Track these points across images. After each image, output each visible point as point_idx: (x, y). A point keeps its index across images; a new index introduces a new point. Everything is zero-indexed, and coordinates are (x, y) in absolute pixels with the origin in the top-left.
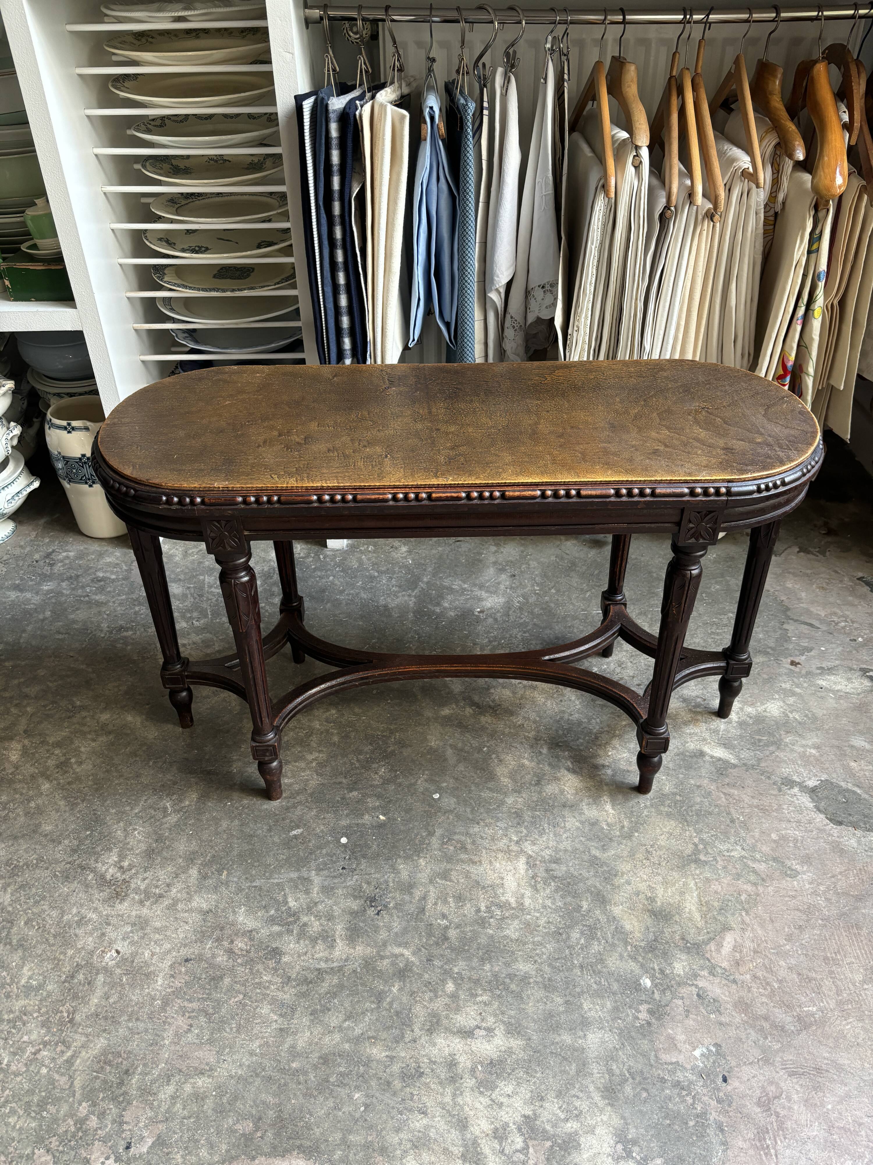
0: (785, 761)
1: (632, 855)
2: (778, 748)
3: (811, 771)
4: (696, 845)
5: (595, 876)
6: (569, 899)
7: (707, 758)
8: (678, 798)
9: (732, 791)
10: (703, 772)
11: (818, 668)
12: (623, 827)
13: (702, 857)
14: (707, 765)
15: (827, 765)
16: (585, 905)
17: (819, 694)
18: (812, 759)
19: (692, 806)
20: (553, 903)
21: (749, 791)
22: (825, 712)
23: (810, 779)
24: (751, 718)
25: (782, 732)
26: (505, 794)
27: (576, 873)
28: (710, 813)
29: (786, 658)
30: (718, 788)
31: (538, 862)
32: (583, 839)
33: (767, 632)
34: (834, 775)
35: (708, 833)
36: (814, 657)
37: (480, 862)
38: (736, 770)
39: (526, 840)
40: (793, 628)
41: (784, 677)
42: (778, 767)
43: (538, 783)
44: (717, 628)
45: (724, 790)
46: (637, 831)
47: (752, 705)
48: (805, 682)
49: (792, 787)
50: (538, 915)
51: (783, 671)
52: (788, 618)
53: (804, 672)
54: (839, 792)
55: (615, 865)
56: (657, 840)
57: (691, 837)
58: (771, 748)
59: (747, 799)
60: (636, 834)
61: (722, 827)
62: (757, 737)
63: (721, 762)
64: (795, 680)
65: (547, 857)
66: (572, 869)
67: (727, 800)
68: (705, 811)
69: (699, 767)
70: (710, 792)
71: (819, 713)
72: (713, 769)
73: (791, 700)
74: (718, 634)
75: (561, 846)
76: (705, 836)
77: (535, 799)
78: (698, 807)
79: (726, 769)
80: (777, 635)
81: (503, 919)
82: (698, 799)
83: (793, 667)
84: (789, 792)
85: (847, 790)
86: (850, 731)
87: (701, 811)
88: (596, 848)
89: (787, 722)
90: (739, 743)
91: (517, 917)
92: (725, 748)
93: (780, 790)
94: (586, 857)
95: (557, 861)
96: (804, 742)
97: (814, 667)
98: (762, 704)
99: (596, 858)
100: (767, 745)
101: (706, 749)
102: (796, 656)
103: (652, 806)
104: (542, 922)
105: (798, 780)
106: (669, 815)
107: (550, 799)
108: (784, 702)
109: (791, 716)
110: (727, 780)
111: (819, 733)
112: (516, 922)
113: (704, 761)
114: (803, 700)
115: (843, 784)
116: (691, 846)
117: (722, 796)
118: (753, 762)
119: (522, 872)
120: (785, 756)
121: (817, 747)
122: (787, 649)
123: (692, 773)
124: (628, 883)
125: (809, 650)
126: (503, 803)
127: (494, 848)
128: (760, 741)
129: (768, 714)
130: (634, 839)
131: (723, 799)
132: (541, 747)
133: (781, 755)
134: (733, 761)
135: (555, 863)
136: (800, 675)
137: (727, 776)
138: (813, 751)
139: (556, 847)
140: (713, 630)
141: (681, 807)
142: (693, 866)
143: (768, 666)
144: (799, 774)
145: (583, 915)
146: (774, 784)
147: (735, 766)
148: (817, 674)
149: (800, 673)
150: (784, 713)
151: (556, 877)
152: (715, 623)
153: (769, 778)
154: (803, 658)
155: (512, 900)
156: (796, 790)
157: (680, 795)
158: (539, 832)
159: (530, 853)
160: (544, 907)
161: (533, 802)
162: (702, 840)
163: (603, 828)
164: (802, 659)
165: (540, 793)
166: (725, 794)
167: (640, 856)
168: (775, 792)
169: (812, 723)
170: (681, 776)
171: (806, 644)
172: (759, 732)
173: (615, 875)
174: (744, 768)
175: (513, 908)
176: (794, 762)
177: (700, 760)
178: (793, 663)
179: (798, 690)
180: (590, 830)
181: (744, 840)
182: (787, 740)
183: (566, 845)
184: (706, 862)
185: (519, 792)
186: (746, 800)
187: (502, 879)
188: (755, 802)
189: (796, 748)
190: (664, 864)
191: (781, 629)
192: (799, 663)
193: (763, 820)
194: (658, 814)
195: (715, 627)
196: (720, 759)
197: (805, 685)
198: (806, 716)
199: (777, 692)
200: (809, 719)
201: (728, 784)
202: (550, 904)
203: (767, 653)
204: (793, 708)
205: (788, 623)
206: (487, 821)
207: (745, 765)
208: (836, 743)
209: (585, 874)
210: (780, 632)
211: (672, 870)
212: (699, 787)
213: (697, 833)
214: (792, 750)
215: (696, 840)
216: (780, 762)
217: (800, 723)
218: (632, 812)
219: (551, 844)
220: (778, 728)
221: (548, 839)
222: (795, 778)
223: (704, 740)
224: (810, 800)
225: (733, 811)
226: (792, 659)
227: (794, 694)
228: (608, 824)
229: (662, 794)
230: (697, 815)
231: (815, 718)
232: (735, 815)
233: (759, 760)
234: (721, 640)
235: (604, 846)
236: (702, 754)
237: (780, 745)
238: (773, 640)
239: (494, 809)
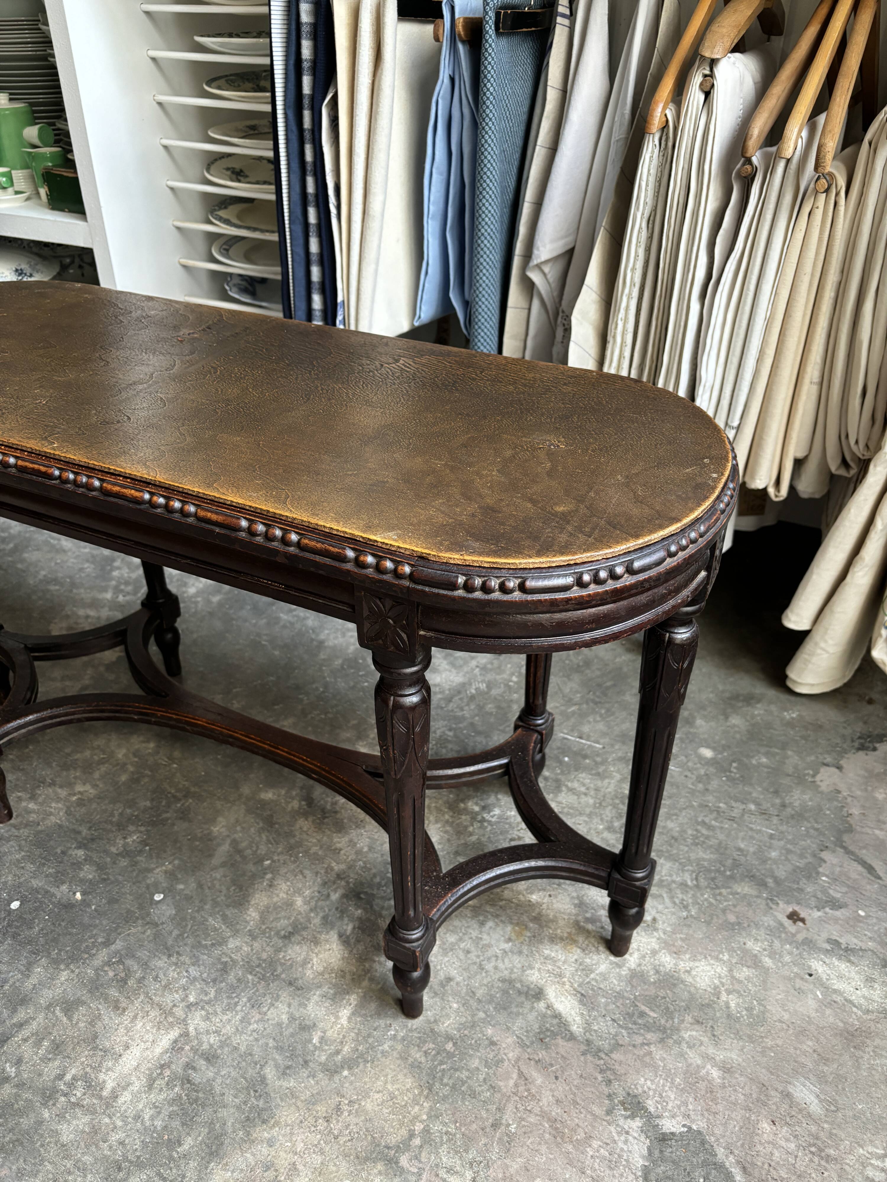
0: (656, 1068)
1: (313, 1101)
2: (662, 1041)
3: (686, 1104)
4: (412, 1135)
5: (238, 1108)
6: (176, 1124)
7: (542, 1005)
8: (449, 1046)
9: (535, 1074)
10: (519, 1022)
11: (829, 941)
12: (338, 1052)
13: (404, 1161)
14: (531, 1017)
15: (720, 1108)
16: (188, 1143)
17: (799, 983)
18: (702, 1085)
19: (456, 1070)
20: (152, 1118)
21: (561, 1088)
22: (786, 1016)
23: (673, 1117)
24: (657, 972)
25: (688, 1019)
26: (236, 933)
27: (218, 1089)
28: (473, 1095)
29: (788, 903)
30: (518, 1059)
31: (187, 1048)
32: (271, 1043)
33: (789, 851)
34: (718, 1131)
35: (445, 1124)
36: (836, 920)
37: (124, 1010)
38: (570, 1044)
39: (203, 1008)
40: (835, 861)
41: (762, 932)
42: (638, 1072)
43: (288, 937)
44: (716, 819)
45: (524, 1069)
46: (350, 1068)
47: (677, 953)
48: (790, 953)
49: (633, 1117)
50: (119, 1123)
51: (768, 921)
52: (840, 843)
53: (800, 937)
54: (705, 1164)
55: (277, 1106)
56: (367, 1096)
57: (416, 1118)
58: (649, 1036)
59: (547, 1099)
60: (346, 1073)
61: (474, 1126)
62: (643, 1008)
63: (555, 1021)
64: (777, 944)
65: (205, 1046)
66: (219, 1080)
67: (516, 1085)
68: (469, 1087)
69: (518, 1014)
70: (502, 1061)
71: (775, 1011)
72: (536, 1027)
73: (744, 973)
74: (710, 827)
75: (236, 1040)
76: (436, 1127)
77: (264, 956)
78: (464, 1075)
79: (554, 1035)
80: (801, 863)
81: (77, 1105)
82: (475, 1063)
83: (787, 923)
84: (621, 1122)
85: (720, 1167)
86: (804, 1066)
87: (463, 1083)
88: (277, 1066)
89: (708, 1005)
90: (607, 1004)
91: (94, 1112)
92: (581, 1002)
93: (609, 1112)
94: (251, 1072)
95: (211, 1058)
96: (711, 1051)
97: (824, 935)
98: (694, 959)
99: (263, 1080)
100: (648, 1028)
101: (551, 993)
102: (808, 906)
103: (403, 1039)
104: (114, 1138)
105: (652, 1109)
106: (416, 1066)
107: (282, 964)
108: (731, 971)
109: (724, 997)
110: (542, 1054)
111: (749, 1047)
112: (86, 1119)
113: (533, 1008)
114: (764, 982)
115: (721, 1152)
116: (404, 1132)
117: (515, 1076)
118: (605, 1045)
119: (158, 1050)
120: (663, 1059)
121: (727, 1069)
122: (801, 890)
123: (501, 1018)
124: (271, 1143)
125: (836, 905)
126: (223, 942)
127: (156, 999)
128: (642, 1014)
129: (689, 979)
130: (336, 1078)
131: (511, 1083)
132: (335, 891)
133: (658, 1053)
134: (574, 1028)
135: (207, 1060)
136: (791, 939)
137: (547, 1048)
138: (715, 1074)
139: (229, 1038)
140: (707, 820)
141: (441, 1063)
142: (380, 1166)
143: (749, 905)
144: (663, 1099)
145: (171, 1158)
146: (609, 1096)
147: (572, 1037)
148: (820, 950)
149: (794, 935)
150: (716, 988)
151: (189, 1081)
152: (718, 811)
153: (609, 1082)
154: (817, 914)
155: (110, 1085)
156: (637, 1123)
157: (455, 1044)
158: (229, 1004)
159: (191, 1029)
160: (137, 1117)
161: (259, 959)
162: (426, 1131)
163: (310, 1041)
164: (811, 915)
165: (278, 950)
166: (521, 1074)
167: (321, 1109)
168: (599, 1111)
169: (750, 1025)
170: (482, 1015)
171: (838, 895)
172: (652, 1001)
173: (264, 1122)
174: (583, 1047)
175: (101, 1098)
176: (669, 1076)
177: (527, 1005)
178: (794, 917)
179: (768, 962)
180: (292, 1035)
181: (488, 1166)
182: (686, 1035)
183: (242, 1041)
184: (402, 1171)
185: (254, 938)
186: (544, 1102)
187: (127, 1047)
188: (556, 1111)
189: (691, 1054)
190: (342, 1139)
191: (814, 856)
192: (803, 920)
193: (544, 1148)
194: (401, 1058)
195: (715, 814)
196: (557, 1016)
197: (787, 958)
198: (749, 1009)
199: (733, 950)
200: (750, 1016)
201: (538, 1062)
202: (147, 1117)
203: (762, 884)
204: (737, 987)
205: (834, 851)
206: (182, 958)
207: (588, 1042)
208: (764, 1075)
209: (229, 1099)
210: (810, 859)
211: (346, 1156)
212: (493, 1043)
213: (429, 1117)
214: (682, 1055)
215: (418, 1127)
216: (646, 1065)
217: (729, 1016)
218: (369, 1036)
219: (228, 1030)
220: (687, 1008)
221: (230, 1021)
222: (651, 1105)
223: (560, 976)
224: (645, 1152)
225: (510, 1107)
226: (797, 908)
227: (755, 962)
228: (322, 1038)
229: (432, 1030)
230: (454, 1088)
231: (761, 1019)
232: (508, 1117)
233: (617, 1046)
234: (707, 837)
235: (288, 1067)
236: (539, 994)
237: (669, 1037)
238: (789, 867)
239: (206, 947)
